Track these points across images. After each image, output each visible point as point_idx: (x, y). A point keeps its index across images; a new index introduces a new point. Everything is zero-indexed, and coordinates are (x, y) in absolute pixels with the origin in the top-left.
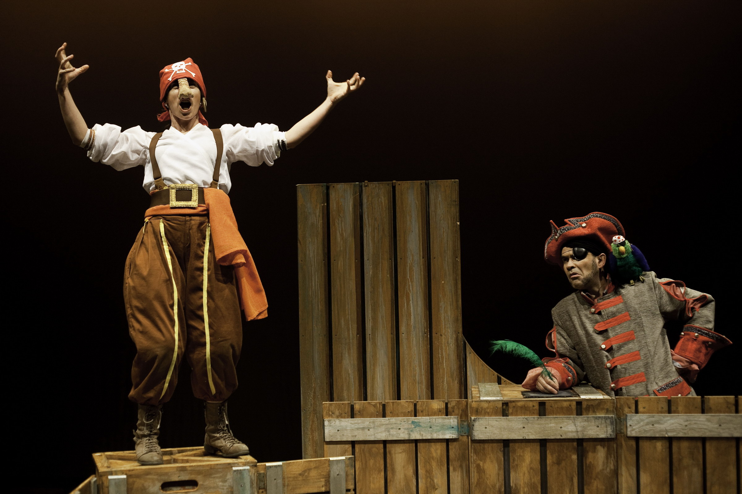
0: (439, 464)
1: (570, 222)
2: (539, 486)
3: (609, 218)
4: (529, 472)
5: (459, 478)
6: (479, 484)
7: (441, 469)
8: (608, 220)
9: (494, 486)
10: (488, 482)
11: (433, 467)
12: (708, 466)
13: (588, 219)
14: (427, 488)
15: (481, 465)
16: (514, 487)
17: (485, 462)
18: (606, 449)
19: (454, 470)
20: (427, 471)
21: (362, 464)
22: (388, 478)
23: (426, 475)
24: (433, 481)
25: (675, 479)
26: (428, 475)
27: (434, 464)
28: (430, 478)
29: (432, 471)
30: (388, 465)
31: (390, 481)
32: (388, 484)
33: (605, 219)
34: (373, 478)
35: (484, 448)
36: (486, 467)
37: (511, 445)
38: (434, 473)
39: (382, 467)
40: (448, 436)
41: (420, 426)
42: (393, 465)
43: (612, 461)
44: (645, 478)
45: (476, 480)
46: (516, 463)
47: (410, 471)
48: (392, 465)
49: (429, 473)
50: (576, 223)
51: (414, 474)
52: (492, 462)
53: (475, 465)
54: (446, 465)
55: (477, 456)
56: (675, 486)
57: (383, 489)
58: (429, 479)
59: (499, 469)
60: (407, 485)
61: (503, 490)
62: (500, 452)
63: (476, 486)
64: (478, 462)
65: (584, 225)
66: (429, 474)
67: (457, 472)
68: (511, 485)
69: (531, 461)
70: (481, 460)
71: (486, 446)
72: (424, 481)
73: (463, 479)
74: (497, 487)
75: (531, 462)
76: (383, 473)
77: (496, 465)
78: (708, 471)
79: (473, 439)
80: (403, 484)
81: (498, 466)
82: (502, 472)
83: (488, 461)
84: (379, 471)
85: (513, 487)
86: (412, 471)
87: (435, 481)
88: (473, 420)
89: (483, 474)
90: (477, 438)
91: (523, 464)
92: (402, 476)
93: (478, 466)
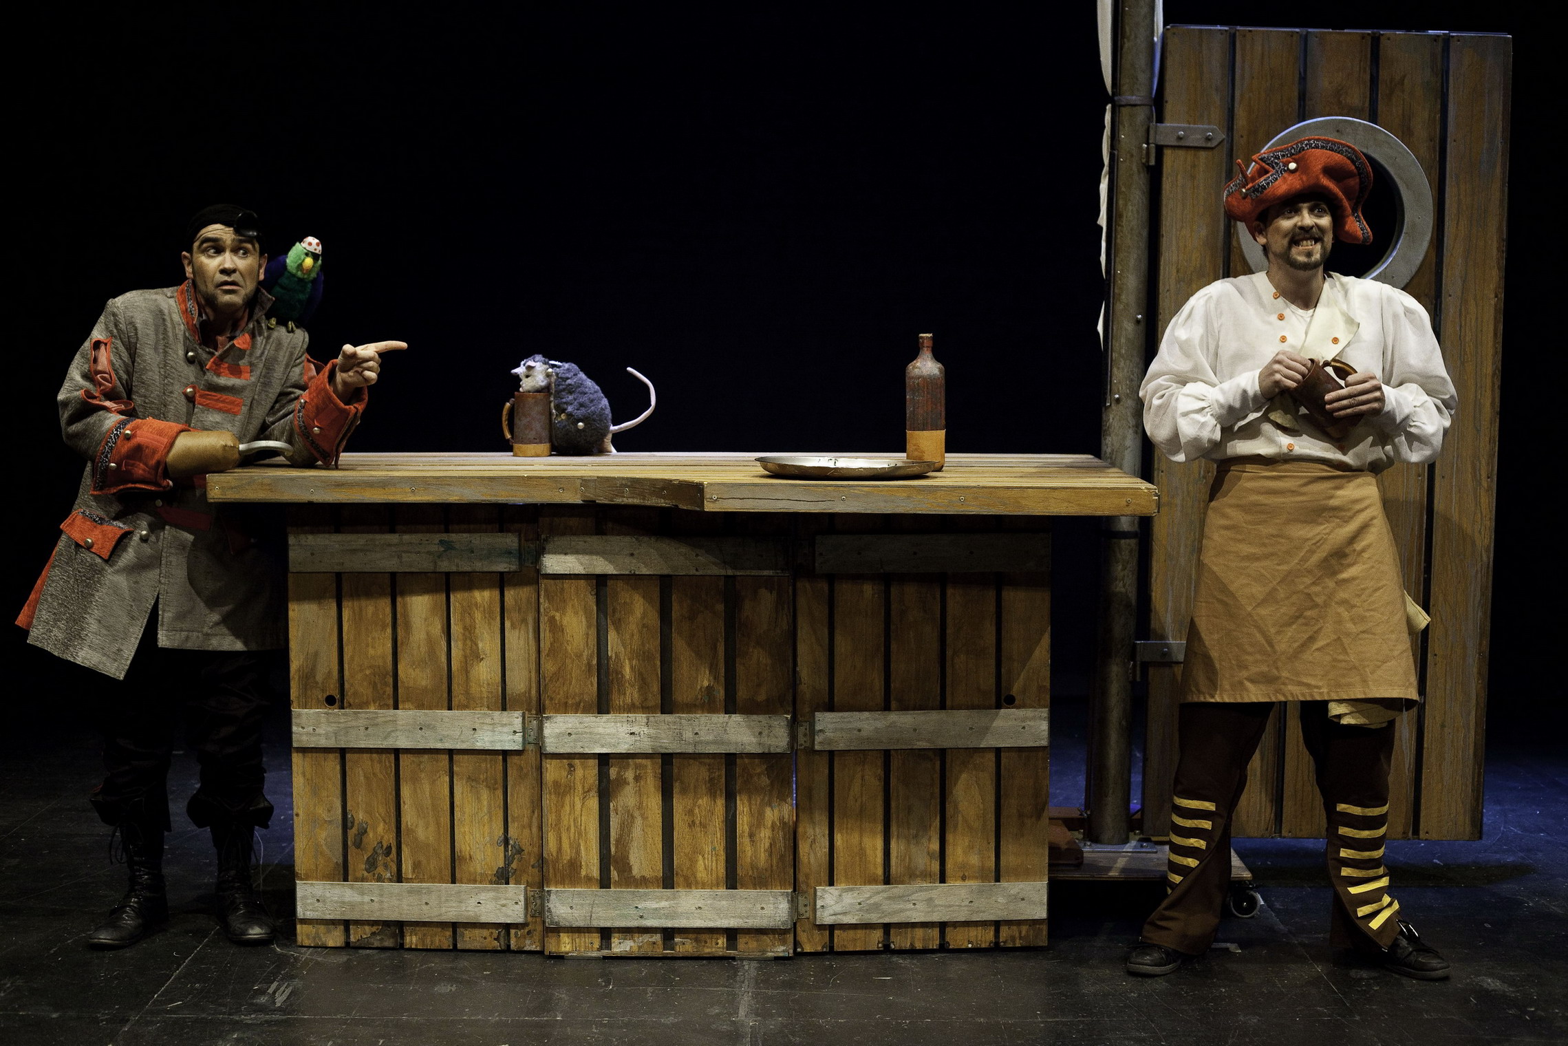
0: (487, 615)
1: (1265, 162)
2: (658, 656)
3: (1339, 148)
4: (640, 632)
5: (522, 642)
6: (553, 652)
7: (490, 624)
8: (1339, 153)
9: (579, 656)
10: (569, 648)
11: (477, 621)
12: (949, 621)
13: (1300, 152)
14: (465, 657)
15: (557, 618)
16: (614, 657)
17: (564, 613)
18: (775, 593)
19: (513, 626)
20: (465, 628)
21: (354, 612)
22: (399, 638)
23: (464, 635)
24: (477, 645)
25: (894, 646)
26: (467, 633)
27: (478, 616)
28: (471, 640)
29: (475, 628)
30: (399, 616)
31: (402, 644)
32: (399, 649)
33: (1332, 150)
34: (373, 638)
35: (563, 589)
36: (565, 622)
37: (610, 583)
38: (477, 631)
39: (389, 619)
40: (502, 567)
41: (453, 548)
42: (408, 616)
43: (785, 616)
44: (843, 645)
45: (548, 644)
46: (617, 615)
47: (437, 628)
48: (406, 616)
49: (469, 631)
50: (1276, 163)
51: (444, 633)
52: (576, 613)
53: (546, 618)
54: (498, 618)
55: (549, 603)
56: (893, 658)
57: (390, 658)
58: (469, 642)
59: (589, 627)
60: (432, 653)
61: (595, 662)
62: (590, 597)
63: (548, 655)
64: (552, 613)
65: (1293, 166)
66: (470, 633)
67: (517, 631)
68: (610, 654)
69: (644, 613)
70: (557, 610)
71: (567, 583)
72: (460, 644)
73: (528, 643)
74: (585, 657)
75: (644, 616)
76: (389, 630)
77: (584, 620)
78: (950, 631)
79: (544, 572)
80: (423, 649)
81: (587, 621)
82: (593, 632)
83: (569, 611)
84: (384, 628)
85: (611, 657)
86: (439, 627)
87: (480, 645)
88: (544, 540)
89: (560, 634)
90: (550, 571)
91: (631, 619)
92: (423, 636)
93: (552, 620)
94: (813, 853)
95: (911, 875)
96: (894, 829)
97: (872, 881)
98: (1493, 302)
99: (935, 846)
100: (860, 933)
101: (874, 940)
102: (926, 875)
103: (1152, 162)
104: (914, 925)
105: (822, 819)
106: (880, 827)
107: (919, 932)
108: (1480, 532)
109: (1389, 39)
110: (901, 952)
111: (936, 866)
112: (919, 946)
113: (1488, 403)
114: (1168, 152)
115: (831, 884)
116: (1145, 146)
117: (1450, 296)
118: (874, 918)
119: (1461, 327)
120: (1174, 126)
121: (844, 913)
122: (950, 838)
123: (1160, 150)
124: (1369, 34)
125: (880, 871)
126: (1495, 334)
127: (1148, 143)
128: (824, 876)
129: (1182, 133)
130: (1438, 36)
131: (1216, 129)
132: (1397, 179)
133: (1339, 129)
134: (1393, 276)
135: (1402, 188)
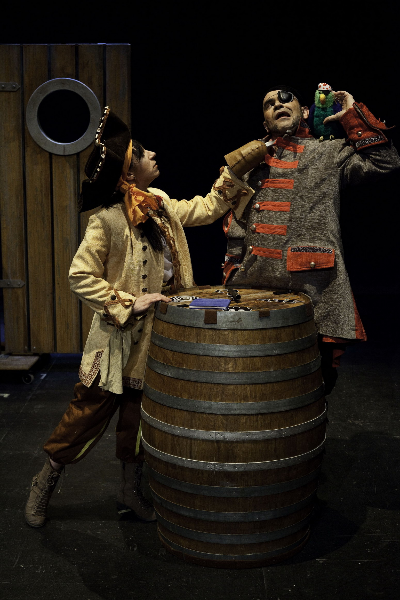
109: (82, 47)
120: (1, 83)
124: (74, 45)
129: (3, 86)
130: (101, 45)
131: (17, 83)
132: (87, 102)
133: (63, 82)
134: (87, 140)
135: (89, 106)
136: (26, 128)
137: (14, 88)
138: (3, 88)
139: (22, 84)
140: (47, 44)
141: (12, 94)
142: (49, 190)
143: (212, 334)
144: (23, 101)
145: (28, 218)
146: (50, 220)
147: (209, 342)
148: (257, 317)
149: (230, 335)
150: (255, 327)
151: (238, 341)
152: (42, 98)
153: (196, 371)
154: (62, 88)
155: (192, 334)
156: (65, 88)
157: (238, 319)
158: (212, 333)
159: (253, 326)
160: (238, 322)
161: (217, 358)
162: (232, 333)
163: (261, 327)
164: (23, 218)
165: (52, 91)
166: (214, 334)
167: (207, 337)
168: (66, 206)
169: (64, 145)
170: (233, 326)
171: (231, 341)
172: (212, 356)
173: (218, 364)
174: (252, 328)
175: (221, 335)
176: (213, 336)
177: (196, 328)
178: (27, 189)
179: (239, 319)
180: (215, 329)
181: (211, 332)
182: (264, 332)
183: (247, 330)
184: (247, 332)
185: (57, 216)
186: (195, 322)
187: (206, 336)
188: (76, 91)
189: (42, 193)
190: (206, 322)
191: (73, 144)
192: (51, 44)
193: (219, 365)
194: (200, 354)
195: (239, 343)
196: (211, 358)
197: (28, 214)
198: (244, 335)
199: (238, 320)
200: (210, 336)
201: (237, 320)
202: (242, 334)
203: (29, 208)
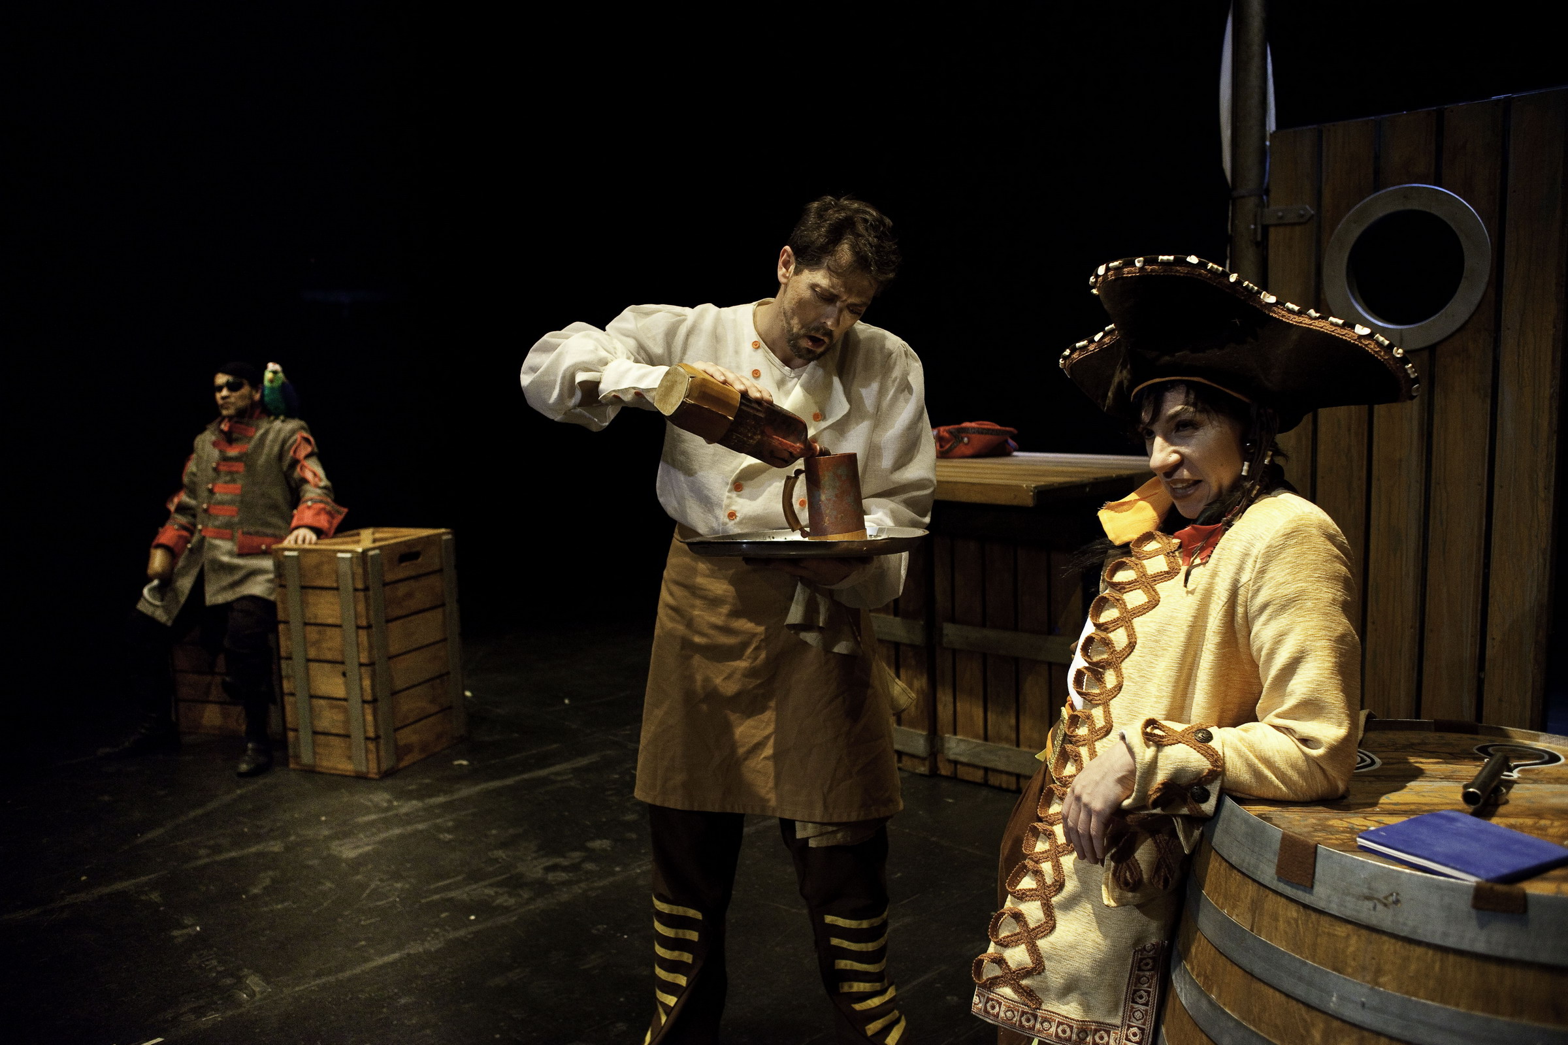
94: (944, 712)
95: (999, 738)
96: (989, 705)
97: (976, 736)
98: (1551, 332)
99: (1013, 721)
100: (971, 770)
101: (978, 776)
102: (1007, 740)
103: (1259, 238)
104: (1001, 772)
105: (949, 692)
106: (981, 703)
107: (1004, 777)
108: (1537, 537)
109: (1452, 111)
110: (994, 787)
111: (1013, 736)
112: (1004, 786)
113: (1545, 424)
114: (1272, 230)
115: (955, 733)
116: (1252, 227)
117: (1508, 329)
118: (977, 761)
119: (1519, 355)
120: (1277, 207)
121: (960, 755)
122: (1022, 718)
123: (1265, 229)
124: (1434, 110)
125: (981, 732)
126: (1553, 361)
127: (1255, 224)
128: (951, 729)
129: (1280, 214)
130: (1499, 100)
131: (1308, 207)
132: (1458, 232)
133: (1406, 195)
134: (1453, 316)
135: (1462, 239)
136: (1322, 296)
137: (1302, 216)
138: (1281, 218)
139: (1319, 205)
140: (1373, 118)
141: (1298, 228)
142: (1366, 426)
143: (1296, 920)
144: (1319, 242)
145: (1319, 481)
146: (1364, 487)
147: (1284, 943)
148: (1464, 904)
149: (1355, 943)
150: (1451, 942)
151: (1379, 972)
152: (1357, 232)
153: (1238, 1023)
154: (1401, 208)
155: (1242, 896)
156: (1409, 207)
157: (1386, 893)
158: (1295, 915)
159: (1445, 935)
160: (1385, 905)
161: (1303, 1010)
162: (1359, 936)
163: (1480, 947)
164: (1309, 481)
165: (1381, 215)
166: (1300, 922)
167: (1282, 925)
168: (1400, 460)
169: (1401, 329)
170: (1365, 912)
171: (1353, 963)
172: (1287, 995)
173: (1302, 1031)
174: (1438, 941)
175: (1323, 932)
176: (1297, 926)
177: (1254, 880)
178: (1319, 420)
179: (1392, 895)
180: (1306, 907)
181: (1293, 912)
182: (1493, 969)
183: (1419, 943)
184: (1419, 950)
185: (1378, 480)
186: (1253, 861)
187: (1277, 920)
188: (1434, 211)
189: (1349, 430)
190: (1283, 873)
191: (1421, 326)
192: (1383, 116)
193: (1304, 1033)
194: (1254, 973)
195: (1382, 980)
196: (1283, 998)
197: (1319, 474)
198: (1406, 959)
199: (1386, 898)
200: (1289, 923)
201: (1381, 896)
202: (1395, 952)
203: (1321, 460)
